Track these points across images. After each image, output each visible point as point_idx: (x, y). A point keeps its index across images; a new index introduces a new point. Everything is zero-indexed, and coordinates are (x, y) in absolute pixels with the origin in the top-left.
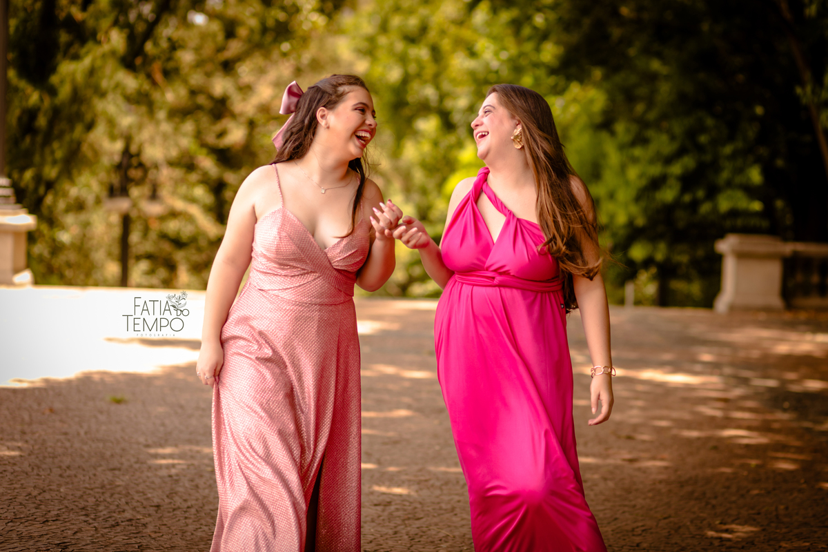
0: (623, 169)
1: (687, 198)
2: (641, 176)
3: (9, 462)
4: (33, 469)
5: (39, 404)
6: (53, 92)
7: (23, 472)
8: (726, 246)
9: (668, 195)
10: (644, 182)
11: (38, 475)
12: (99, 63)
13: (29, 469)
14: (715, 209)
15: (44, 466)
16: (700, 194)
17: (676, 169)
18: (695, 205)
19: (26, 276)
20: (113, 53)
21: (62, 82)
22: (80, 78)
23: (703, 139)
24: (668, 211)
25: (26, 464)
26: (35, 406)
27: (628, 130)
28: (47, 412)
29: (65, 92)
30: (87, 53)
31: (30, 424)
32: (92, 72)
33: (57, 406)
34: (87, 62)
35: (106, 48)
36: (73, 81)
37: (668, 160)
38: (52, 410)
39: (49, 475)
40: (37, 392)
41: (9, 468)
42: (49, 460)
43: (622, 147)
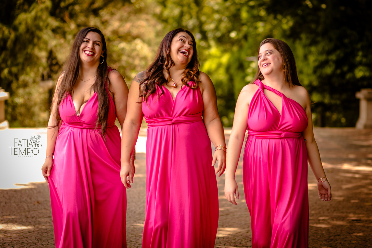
0: (306, 57)
1: (339, 72)
2: (315, 61)
3: (24, 237)
4: (38, 240)
5: (30, 199)
6: (16, 29)
7: (34, 243)
8: (361, 95)
9: (328, 70)
10: (316, 64)
11: (42, 245)
12: (39, 14)
13: (36, 241)
14: (354, 77)
15: (44, 239)
16: (345, 69)
17: (333, 57)
18: (343, 74)
19: (5, 124)
20: (47, 8)
21: (20, 24)
22: (29, 21)
23: (346, 41)
24: (329, 78)
25: (33, 238)
26: (29, 200)
27: (307, 38)
28: (36, 204)
29: (22, 28)
30: (33, 9)
31: (29, 211)
32: (36, 18)
33: (40, 199)
34: (33, 13)
35: (42, 6)
36: (26, 23)
37: (329, 53)
38: (38, 202)
39: (48, 244)
40: (27, 191)
41: (24, 240)
42: (45, 234)
43: (305, 46)
